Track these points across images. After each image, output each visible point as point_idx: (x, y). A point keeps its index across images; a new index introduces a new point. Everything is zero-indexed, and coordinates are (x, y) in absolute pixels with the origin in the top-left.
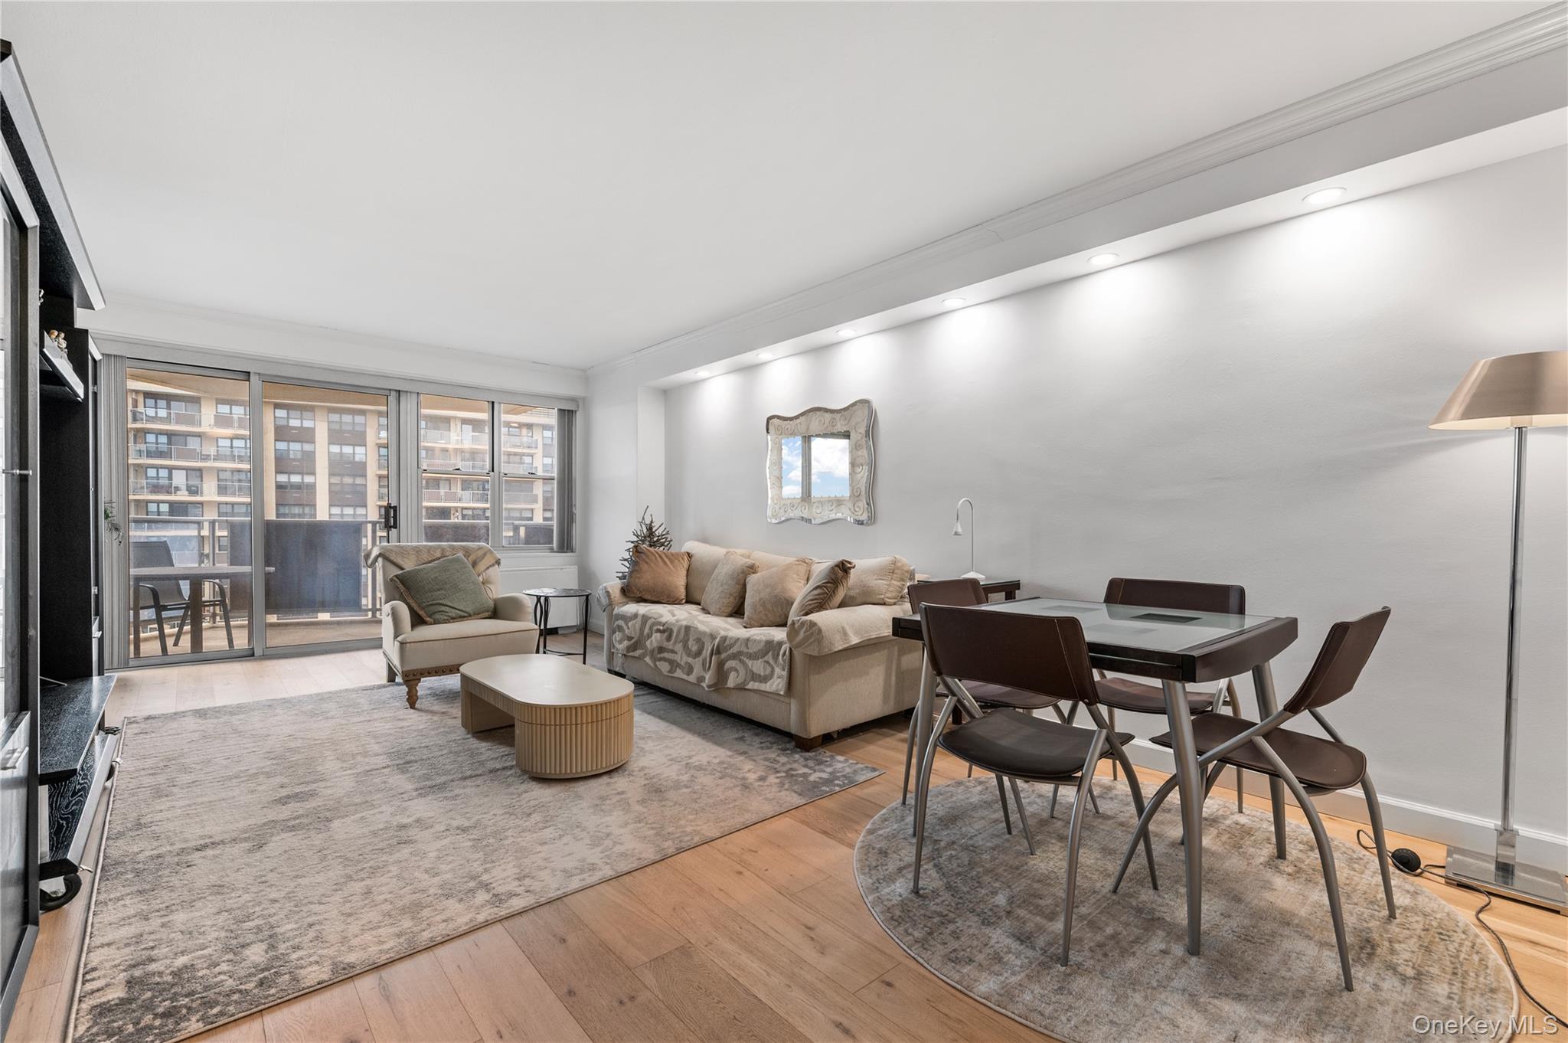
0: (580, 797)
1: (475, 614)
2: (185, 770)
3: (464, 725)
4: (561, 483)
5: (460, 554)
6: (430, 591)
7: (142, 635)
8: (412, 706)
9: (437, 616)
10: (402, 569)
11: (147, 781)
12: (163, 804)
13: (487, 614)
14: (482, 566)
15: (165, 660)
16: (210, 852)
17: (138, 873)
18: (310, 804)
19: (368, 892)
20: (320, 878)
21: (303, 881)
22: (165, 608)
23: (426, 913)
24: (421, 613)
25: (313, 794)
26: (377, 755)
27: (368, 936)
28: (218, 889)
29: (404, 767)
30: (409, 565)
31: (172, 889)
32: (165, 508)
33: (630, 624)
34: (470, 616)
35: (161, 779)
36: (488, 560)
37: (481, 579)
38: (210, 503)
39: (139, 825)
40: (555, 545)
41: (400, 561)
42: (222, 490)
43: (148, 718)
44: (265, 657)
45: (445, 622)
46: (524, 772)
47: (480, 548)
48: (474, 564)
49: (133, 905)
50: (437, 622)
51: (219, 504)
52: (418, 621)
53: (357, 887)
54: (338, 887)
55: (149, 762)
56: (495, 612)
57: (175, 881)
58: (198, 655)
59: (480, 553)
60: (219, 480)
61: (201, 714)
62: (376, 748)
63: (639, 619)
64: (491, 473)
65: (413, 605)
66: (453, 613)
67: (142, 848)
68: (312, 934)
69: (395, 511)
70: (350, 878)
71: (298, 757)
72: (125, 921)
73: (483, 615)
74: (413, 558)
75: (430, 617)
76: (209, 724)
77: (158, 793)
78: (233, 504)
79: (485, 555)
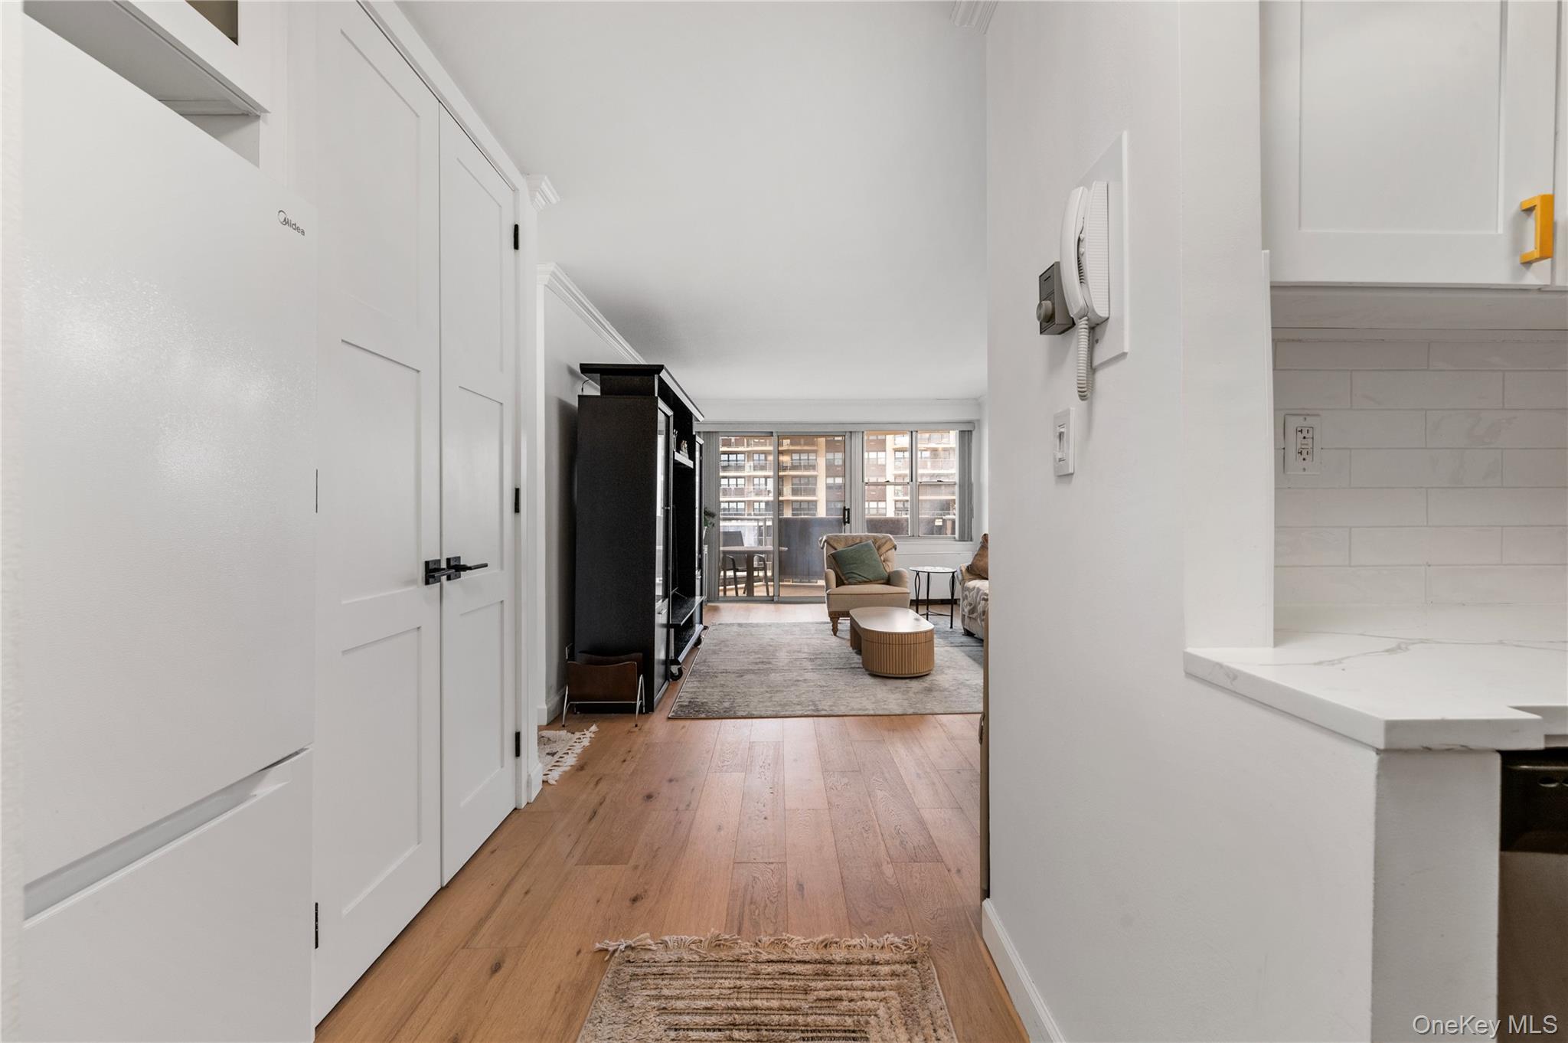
0: (886, 685)
1: (874, 581)
2: (727, 646)
3: (851, 646)
4: (961, 487)
5: (870, 542)
6: (850, 564)
7: (727, 587)
8: (835, 635)
9: (850, 580)
10: (836, 549)
11: (712, 648)
12: (715, 656)
13: (882, 581)
14: (883, 549)
15: (737, 600)
16: (724, 674)
17: (700, 676)
18: (768, 666)
19: (771, 697)
20: (758, 690)
21: (751, 690)
22: (738, 570)
23: (787, 708)
24: (843, 578)
25: (770, 663)
26: (805, 653)
27: (763, 709)
28: (722, 686)
29: (811, 660)
30: (840, 548)
31: (709, 682)
32: (763, 505)
33: (971, 594)
34: (871, 581)
35: (717, 648)
36: (888, 546)
37: (882, 558)
38: (788, 501)
39: (705, 661)
40: (957, 535)
41: (835, 545)
42: (795, 492)
43: (720, 624)
44: (778, 602)
45: (855, 584)
46: (867, 670)
47: (884, 537)
48: (879, 548)
49: (696, 684)
50: (850, 584)
51: (793, 502)
52: (840, 583)
53: (769, 695)
54: (762, 693)
55: (715, 641)
56: (889, 581)
57: (711, 680)
58: (750, 597)
59: (884, 541)
60: (792, 485)
61: (740, 625)
62: (806, 650)
63: (975, 590)
64: (911, 483)
65: (839, 572)
66: (860, 579)
67: (704, 669)
68: (746, 703)
69: (848, 512)
70: (767, 692)
71: (771, 648)
72: (692, 687)
73: (879, 582)
74: (843, 543)
75: (847, 580)
76: (742, 630)
77: (714, 652)
78: (801, 502)
79: (887, 541)
